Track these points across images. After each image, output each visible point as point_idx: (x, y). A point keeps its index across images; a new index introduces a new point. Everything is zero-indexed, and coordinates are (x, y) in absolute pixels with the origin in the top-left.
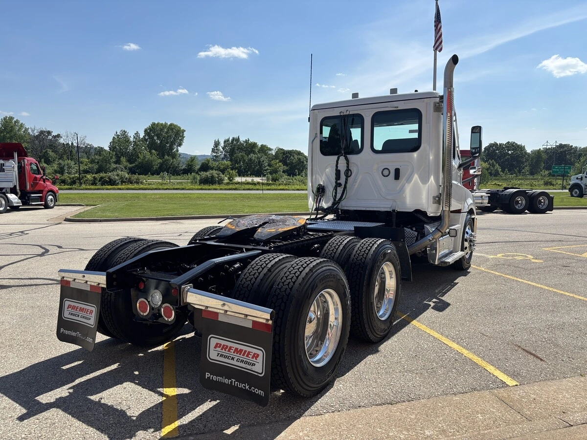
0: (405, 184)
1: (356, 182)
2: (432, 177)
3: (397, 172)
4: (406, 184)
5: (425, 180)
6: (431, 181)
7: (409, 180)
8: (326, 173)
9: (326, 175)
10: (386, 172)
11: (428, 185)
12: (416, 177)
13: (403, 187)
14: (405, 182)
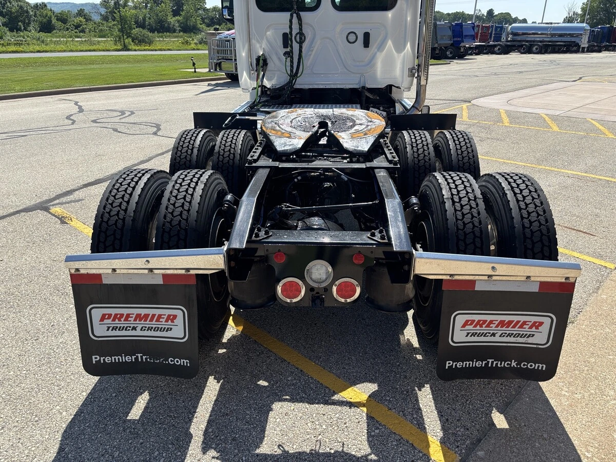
0: (376, 53)
1: (312, 51)
2: (409, 43)
3: (367, 36)
4: (378, 53)
5: (400, 48)
6: (408, 49)
7: (381, 47)
8: (266, 37)
9: (268, 41)
10: (352, 38)
11: (403, 53)
12: (390, 43)
13: (373, 57)
14: (376, 50)
